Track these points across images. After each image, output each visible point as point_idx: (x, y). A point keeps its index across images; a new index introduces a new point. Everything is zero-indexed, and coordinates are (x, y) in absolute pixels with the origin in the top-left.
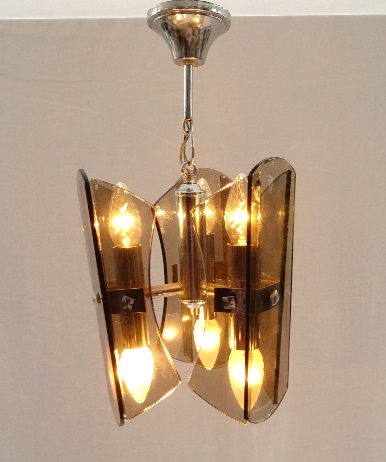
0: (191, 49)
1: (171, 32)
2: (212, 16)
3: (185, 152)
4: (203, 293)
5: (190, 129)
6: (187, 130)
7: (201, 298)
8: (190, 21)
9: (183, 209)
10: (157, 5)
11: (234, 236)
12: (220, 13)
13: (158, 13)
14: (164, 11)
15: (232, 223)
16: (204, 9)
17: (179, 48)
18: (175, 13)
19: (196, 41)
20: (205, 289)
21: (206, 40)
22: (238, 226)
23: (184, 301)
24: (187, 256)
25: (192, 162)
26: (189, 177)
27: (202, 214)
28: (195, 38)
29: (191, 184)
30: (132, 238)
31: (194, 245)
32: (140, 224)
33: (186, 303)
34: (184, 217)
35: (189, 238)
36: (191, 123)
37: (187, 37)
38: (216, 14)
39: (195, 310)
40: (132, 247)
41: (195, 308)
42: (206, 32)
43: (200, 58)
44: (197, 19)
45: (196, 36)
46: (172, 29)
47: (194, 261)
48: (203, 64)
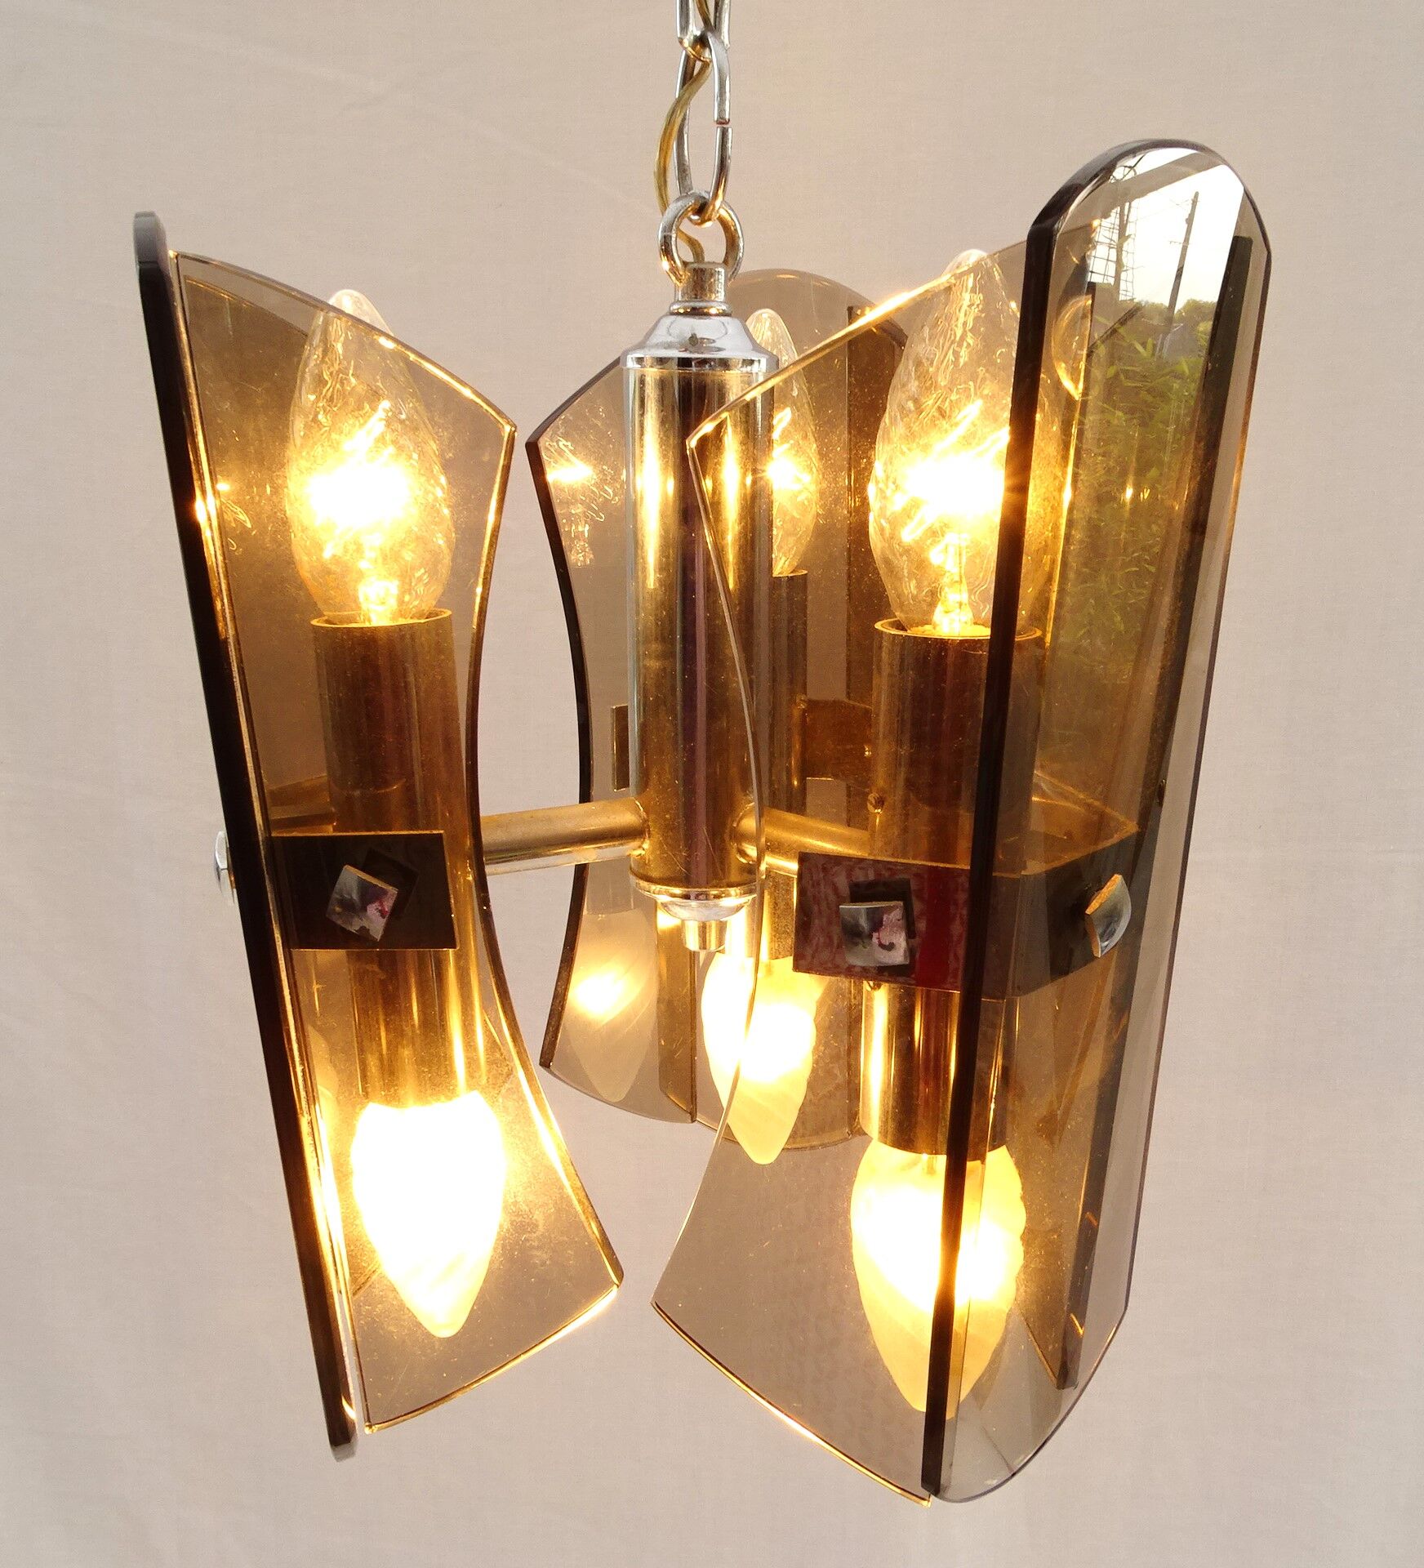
3: (685, 149)
4: (743, 853)
5: (712, 25)
6: (697, 30)
7: (732, 880)
11: (911, 588)
15: (896, 522)
20: (754, 839)
22: (934, 534)
23: (654, 887)
24: (670, 674)
25: (718, 203)
26: (700, 282)
27: (754, 482)
29: (708, 315)
30: (405, 576)
31: (710, 621)
32: (446, 512)
33: (664, 898)
34: (666, 494)
35: (687, 587)
39: (703, 930)
40: (402, 621)
41: (704, 919)
47: (710, 701)
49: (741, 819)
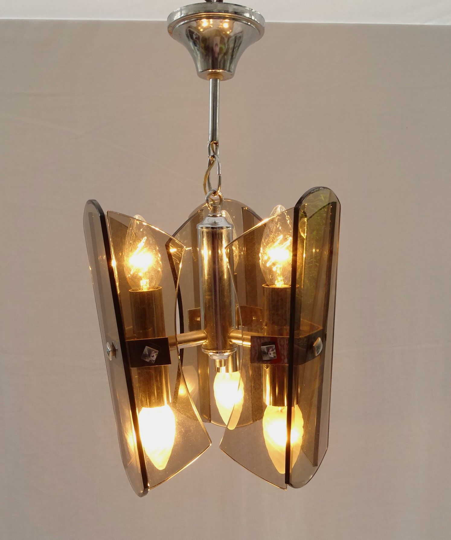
0: (219, 60)
1: (196, 41)
2: (245, 22)
3: (210, 180)
4: (231, 342)
5: (215, 153)
6: (212, 154)
7: (229, 347)
8: (218, 28)
9: (208, 246)
10: (181, 9)
11: (270, 277)
12: (253, 18)
13: (181, 18)
14: (189, 15)
15: (266, 262)
16: (236, 13)
17: (205, 59)
18: (201, 18)
19: (224, 51)
20: (234, 338)
21: (237, 48)
22: (274, 264)
23: (209, 351)
24: (212, 299)
25: (219, 191)
26: (215, 210)
28: (223, 47)
29: (217, 216)
30: (151, 279)
32: (161, 262)
33: (211, 354)
34: (209, 255)
36: (216, 146)
37: (214, 46)
38: (249, 20)
39: (221, 362)
40: (151, 290)
41: (221, 359)
42: (237, 40)
43: (229, 71)
44: (226, 25)
45: (225, 44)
46: (198, 38)
48: (231, 78)
49: (230, 333)
